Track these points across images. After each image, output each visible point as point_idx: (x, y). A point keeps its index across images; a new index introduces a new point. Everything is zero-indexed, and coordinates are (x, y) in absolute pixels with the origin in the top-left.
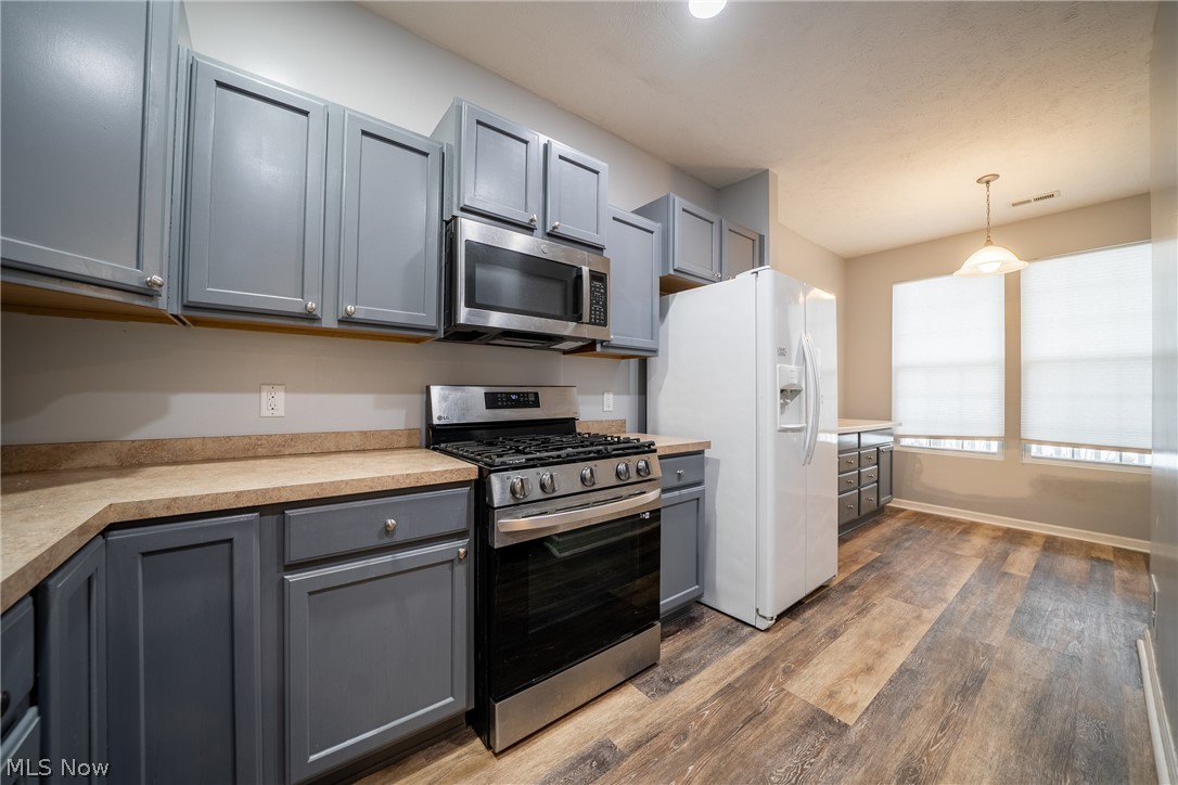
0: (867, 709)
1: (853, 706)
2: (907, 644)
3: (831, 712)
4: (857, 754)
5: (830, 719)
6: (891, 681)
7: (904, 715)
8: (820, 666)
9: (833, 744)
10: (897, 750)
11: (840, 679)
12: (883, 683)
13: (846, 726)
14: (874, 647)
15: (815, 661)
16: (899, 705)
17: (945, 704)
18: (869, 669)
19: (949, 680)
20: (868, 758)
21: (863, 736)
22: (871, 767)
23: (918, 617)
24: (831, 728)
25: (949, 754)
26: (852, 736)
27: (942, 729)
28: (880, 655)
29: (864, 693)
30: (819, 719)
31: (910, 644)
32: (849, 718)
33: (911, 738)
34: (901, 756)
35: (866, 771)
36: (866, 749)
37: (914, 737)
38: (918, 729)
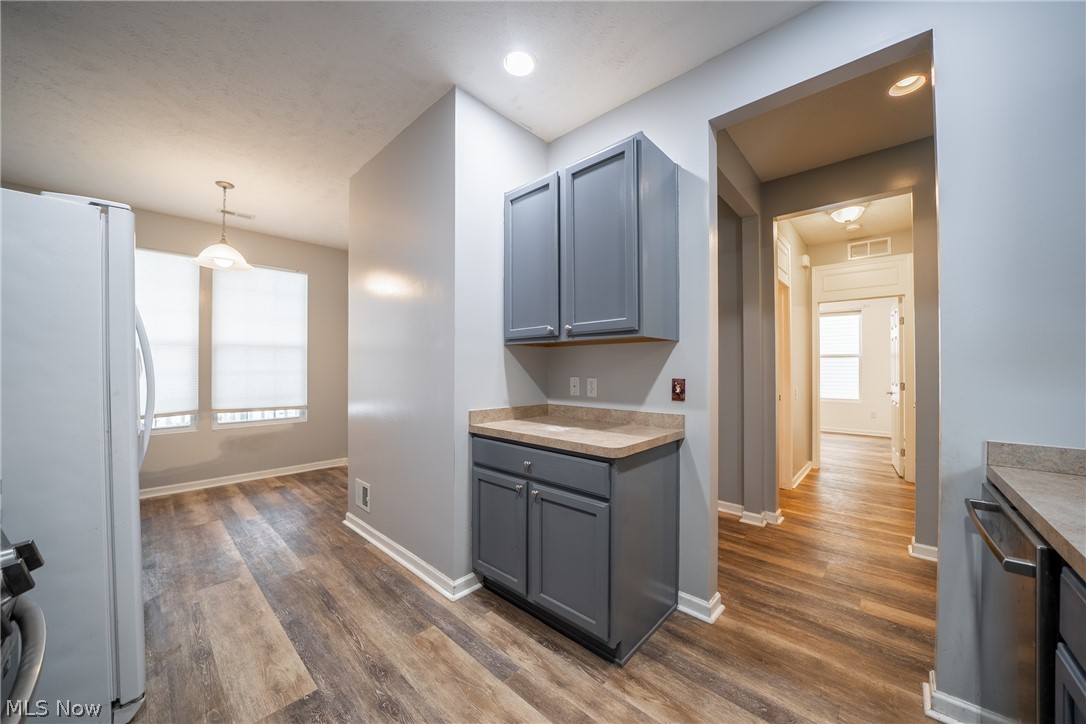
0: (308, 668)
1: (299, 678)
2: (264, 610)
3: (295, 699)
4: (345, 696)
5: (302, 702)
6: (292, 640)
7: (328, 649)
8: (235, 685)
9: (328, 712)
10: (353, 668)
11: (264, 675)
12: (290, 645)
13: (315, 693)
14: (248, 631)
15: (225, 686)
16: (318, 646)
17: (333, 621)
18: (270, 648)
19: (315, 607)
20: (351, 690)
21: (331, 685)
22: (359, 692)
23: (242, 587)
24: (311, 706)
25: (370, 641)
26: (328, 692)
27: (351, 634)
28: (260, 632)
29: (291, 665)
30: (297, 711)
31: (265, 607)
32: (310, 687)
33: (348, 654)
34: (359, 668)
35: (362, 698)
36: (344, 689)
37: (349, 653)
38: (345, 647)
